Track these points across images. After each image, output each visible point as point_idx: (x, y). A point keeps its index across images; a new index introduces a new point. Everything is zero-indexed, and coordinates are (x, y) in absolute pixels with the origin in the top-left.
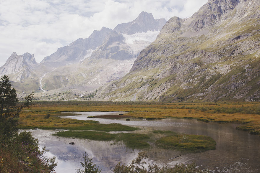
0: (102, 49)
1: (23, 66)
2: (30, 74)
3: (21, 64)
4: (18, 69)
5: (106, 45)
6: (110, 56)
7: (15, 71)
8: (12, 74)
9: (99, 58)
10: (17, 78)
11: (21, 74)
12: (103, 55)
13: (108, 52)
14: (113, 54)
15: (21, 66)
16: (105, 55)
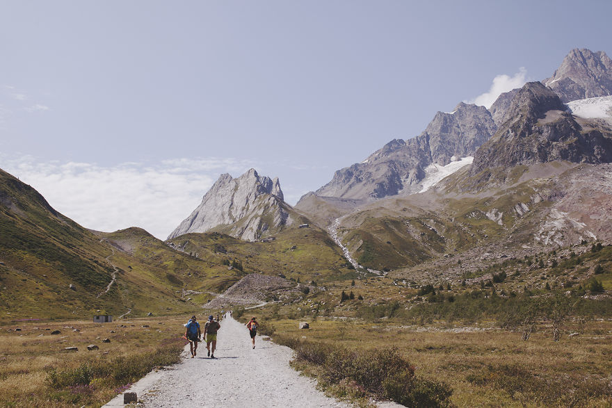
0: (519, 133)
1: (256, 197)
2: (289, 218)
3: (251, 190)
4: (240, 208)
5: (528, 119)
6: (555, 153)
7: (230, 214)
8: (223, 225)
9: (514, 162)
10: (242, 234)
11: (256, 217)
12: (526, 149)
13: (544, 137)
14: (563, 145)
15: (252, 198)
16: (535, 150)
